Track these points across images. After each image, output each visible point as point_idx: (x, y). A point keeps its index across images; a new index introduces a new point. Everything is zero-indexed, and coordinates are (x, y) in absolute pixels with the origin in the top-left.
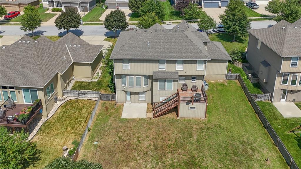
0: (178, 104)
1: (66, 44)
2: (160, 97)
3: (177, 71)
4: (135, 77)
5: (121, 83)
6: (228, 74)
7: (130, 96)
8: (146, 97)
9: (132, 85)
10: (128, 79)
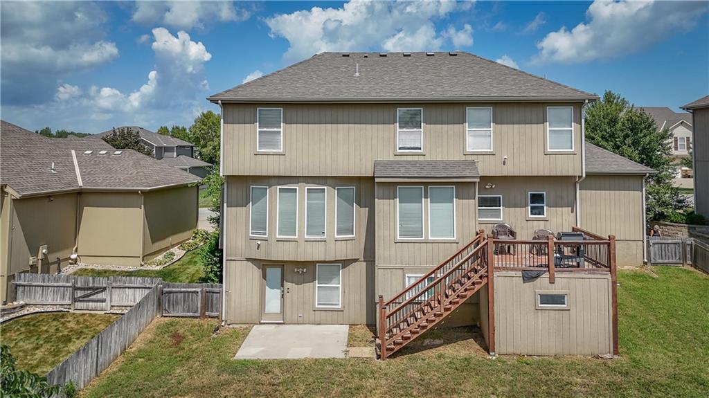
0: (485, 281)
1: (73, 152)
2: (404, 275)
3: (469, 158)
4: (302, 189)
5: (247, 225)
6: (651, 242)
7: (278, 292)
8: (344, 292)
9: (289, 227)
10: (274, 198)
